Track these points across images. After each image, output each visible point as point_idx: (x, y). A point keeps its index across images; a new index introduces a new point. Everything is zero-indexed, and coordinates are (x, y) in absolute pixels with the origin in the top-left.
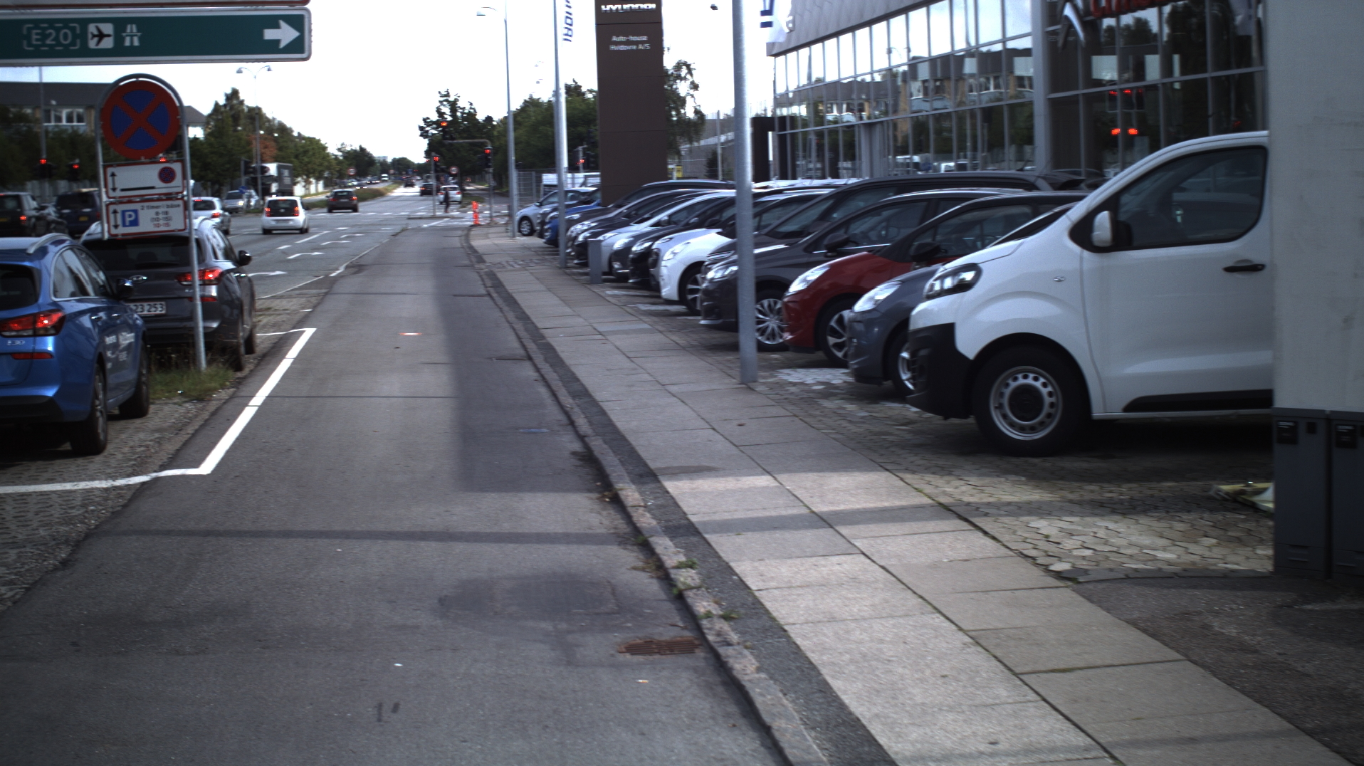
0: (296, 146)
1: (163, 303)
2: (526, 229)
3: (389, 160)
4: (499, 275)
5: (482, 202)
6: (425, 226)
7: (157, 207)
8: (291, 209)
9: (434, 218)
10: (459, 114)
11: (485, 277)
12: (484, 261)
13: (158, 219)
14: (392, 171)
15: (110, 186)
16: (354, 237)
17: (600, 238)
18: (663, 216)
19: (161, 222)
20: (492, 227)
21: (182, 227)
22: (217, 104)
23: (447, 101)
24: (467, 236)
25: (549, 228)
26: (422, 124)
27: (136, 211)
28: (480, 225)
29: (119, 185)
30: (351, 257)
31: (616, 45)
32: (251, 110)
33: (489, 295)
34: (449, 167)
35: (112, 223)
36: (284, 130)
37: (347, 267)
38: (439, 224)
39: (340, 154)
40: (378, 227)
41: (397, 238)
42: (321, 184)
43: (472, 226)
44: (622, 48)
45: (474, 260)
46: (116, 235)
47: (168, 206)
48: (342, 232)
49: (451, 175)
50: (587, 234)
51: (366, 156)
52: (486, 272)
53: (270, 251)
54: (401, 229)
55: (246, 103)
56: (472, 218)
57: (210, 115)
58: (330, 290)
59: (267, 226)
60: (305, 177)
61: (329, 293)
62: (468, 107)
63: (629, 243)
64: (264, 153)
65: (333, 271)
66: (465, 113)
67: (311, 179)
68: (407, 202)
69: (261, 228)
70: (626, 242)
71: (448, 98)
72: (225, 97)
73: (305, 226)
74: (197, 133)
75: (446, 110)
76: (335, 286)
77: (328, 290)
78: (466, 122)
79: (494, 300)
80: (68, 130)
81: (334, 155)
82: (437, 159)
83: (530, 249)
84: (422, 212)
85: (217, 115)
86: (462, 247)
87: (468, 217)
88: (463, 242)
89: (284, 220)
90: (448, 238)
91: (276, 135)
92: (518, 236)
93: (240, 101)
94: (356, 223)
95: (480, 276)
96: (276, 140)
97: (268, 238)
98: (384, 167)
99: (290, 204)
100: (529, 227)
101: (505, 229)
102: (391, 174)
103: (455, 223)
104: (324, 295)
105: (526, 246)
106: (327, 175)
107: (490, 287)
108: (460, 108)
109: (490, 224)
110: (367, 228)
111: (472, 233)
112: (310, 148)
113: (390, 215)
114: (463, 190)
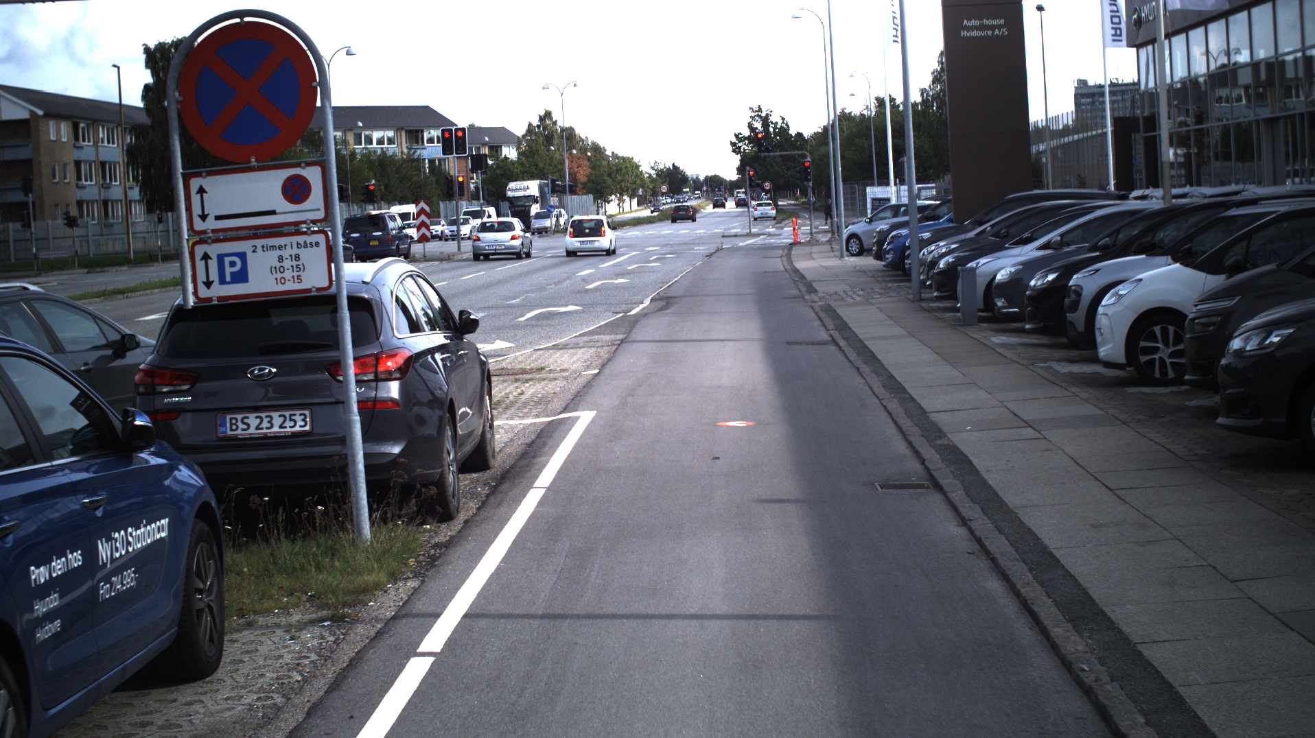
0: (608, 164)
1: (307, 412)
2: (854, 247)
3: (702, 178)
4: (840, 311)
5: (797, 217)
6: (741, 244)
7: (280, 247)
8: (596, 230)
9: (750, 235)
10: (771, 129)
11: (822, 315)
12: (816, 291)
13: (282, 270)
14: (705, 188)
15: (197, 210)
16: (665, 258)
17: (972, 264)
18: (1054, 236)
19: (288, 274)
20: (813, 245)
21: (326, 284)
22: (530, 125)
23: (760, 116)
24: (789, 256)
25: (891, 249)
26: (734, 140)
27: (243, 256)
28: (800, 243)
29: (212, 211)
30: (661, 285)
31: (968, 31)
32: (563, 130)
33: (834, 341)
34: (764, 182)
35: (201, 277)
36: (597, 149)
37: (652, 300)
38: (756, 241)
39: (654, 172)
40: (691, 247)
41: (712, 258)
42: (635, 201)
43: (791, 244)
44: (975, 33)
45: (803, 289)
46: (210, 299)
47: (299, 246)
48: (651, 253)
49: (764, 190)
50: (950, 259)
51: (681, 174)
52: (820, 306)
53: (568, 278)
54: (716, 249)
55: (560, 123)
56: (791, 235)
57: (524, 136)
58: (628, 336)
59: (571, 248)
60: (618, 195)
61: (627, 340)
62: (780, 122)
63: (1017, 272)
64: (577, 172)
65: (635, 306)
66: (777, 128)
67: (625, 197)
68: (721, 219)
69: (565, 250)
70: (1013, 271)
71: (760, 113)
72: (538, 118)
73: (612, 248)
74: (510, 153)
75: (758, 125)
76: (635, 330)
77: (625, 335)
78: (778, 138)
79: (843, 351)
80: (375, 152)
81: (648, 173)
82: (752, 173)
83: (865, 272)
84: (738, 229)
85: (530, 136)
86: (786, 271)
87: (786, 234)
88: (786, 264)
89: (590, 241)
90: (768, 259)
91: (589, 154)
92: (847, 256)
93: (553, 122)
94: (668, 242)
95: (816, 314)
96: (589, 159)
97: (572, 261)
98: (697, 185)
99: (595, 224)
100: (858, 246)
101: (832, 248)
102: (704, 191)
103: (773, 241)
104: (619, 345)
105: (859, 268)
106: (641, 194)
107: (833, 330)
108: (772, 123)
109: (813, 242)
110: (680, 248)
111: (793, 252)
112: (623, 167)
113: (704, 233)
114: (776, 205)
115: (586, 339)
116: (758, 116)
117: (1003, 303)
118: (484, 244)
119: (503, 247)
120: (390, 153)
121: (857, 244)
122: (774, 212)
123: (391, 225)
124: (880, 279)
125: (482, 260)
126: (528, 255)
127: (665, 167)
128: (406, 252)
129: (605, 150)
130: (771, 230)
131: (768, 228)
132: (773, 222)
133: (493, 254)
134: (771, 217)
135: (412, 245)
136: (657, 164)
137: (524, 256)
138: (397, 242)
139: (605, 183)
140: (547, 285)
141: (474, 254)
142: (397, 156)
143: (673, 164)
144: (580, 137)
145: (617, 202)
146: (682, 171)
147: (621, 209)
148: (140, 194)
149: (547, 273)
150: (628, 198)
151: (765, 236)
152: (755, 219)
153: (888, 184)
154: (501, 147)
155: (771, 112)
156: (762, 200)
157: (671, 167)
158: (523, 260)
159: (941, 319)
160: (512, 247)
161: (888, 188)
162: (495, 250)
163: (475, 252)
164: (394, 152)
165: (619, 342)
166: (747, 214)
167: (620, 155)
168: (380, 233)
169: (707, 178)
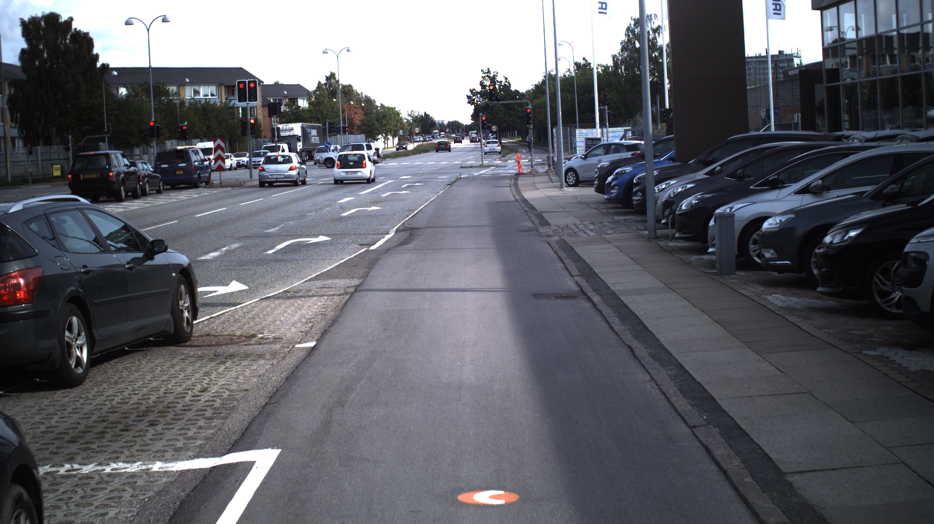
0: (377, 112)
2: (572, 180)
3: (446, 123)
4: (579, 250)
5: (517, 152)
6: (476, 174)
8: (359, 163)
9: (482, 166)
10: (497, 86)
11: (562, 254)
12: (548, 224)
14: (447, 130)
16: (414, 186)
17: (724, 208)
20: (535, 176)
22: (319, 83)
24: (516, 185)
25: (616, 185)
26: (469, 94)
28: (523, 174)
30: (407, 213)
32: (344, 87)
33: (582, 292)
34: (492, 126)
36: (369, 101)
37: (397, 231)
38: (488, 171)
39: (411, 118)
40: (436, 176)
41: (453, 187)
43: (517, 175)
45: (536, 221)
48: (403, 182)
49: (492, 132)
50: (692, 200)
51: (430, 120)
52: (557, 243)
53: (329, 205)
54: (456, 178)
55: (341, 82)
56: (515, 166)
57: (315, 92)
58: (363, 282)
59: (338, 177)
60: (384, 135)
61: (361, 288)
62: (504, 81)
63: (789, 221)
64: (354, 118)
65: (381, 236)
66: (502, 85)
67: (389, 137)
68: (460, 153)
69: (333, 178)
70: (783, 220)
71: (489, 74)
72: (325, 78)
73: (372, 177)
74: (303, 103)
75: (487, 83)
76: (373, 273)
77: (361, 281)
78: (502, 93)
79: (600, 311)
80: (200, 102)
81: (406, 119)
82: (484, 118)
83: (587, 204)
84: (472, 161)
85: (320, 91)
86: (516, 201)
87: (511, 166)
88: (515, 194)
89: (353, 172)
90: (499, 188)
91: (363, 105)
92: (566, 187)
93: (336, 81)
94: (418, 172)
95: (555, 252)
96: (363, 108)
97: (338, 188)
98: (442, 127)
99: (358, 158)
100: (575, 178)
101: (551, 179)
102: (447, 132)
103: (500, 171)
104: (352, 294)
105: (579, 199)
106: (401, 134)
107: (578, 276)
108: (498, 82)
109: (533, 174)
110: (427, 177)
111: (519, 182)
112: (388, 114)
113: (446, 164)
114: (501, 143)
115: (319, 283)
116: (488, 76)
117: (772, 254)
118: (268, 174)
119: (283, 176)
120: (212, 102)
121: (574, 177)
122: (500, 148)
123: (194, 158)
124: (604, 211)
125: (267, 187)
126: (304, 183)
127: (419, 115)
128: (207, 180)
129: (375, 102)
130: (498, 162)
131: (496, 160)
132: (500, 156)
133: (277, 182)
134: (497, 152)
135: (212, 173)
136: (413, 112)
137: (300, 183)
138: (199, 172)
139: (374, 126)
140: (309, 212)
141: (260, 182)
142: (217, 105)
143: (425, 113)
144: (356, 92)
145: (383, 140)
146: (431, 118)
147: (386, 145)
148: (19, 132)
149: (313, 200)
150: (392, 137)
151: (494, 167)
152: (485, 154)
153: (594, 127)
154: (297, 99)
155: (497, 73)
156: (489, 139)
157: (424, 115)
158: (299, 187)
159: (689, 264)
160: (291, 176)
161: (594, 130)
162: (277, 178)
163: (261, 180)
164: (215, 102)
165: (352, 290)
166: (480, 149)
167: (386, 105)
168: (184, 165)
169: (449, 123)
